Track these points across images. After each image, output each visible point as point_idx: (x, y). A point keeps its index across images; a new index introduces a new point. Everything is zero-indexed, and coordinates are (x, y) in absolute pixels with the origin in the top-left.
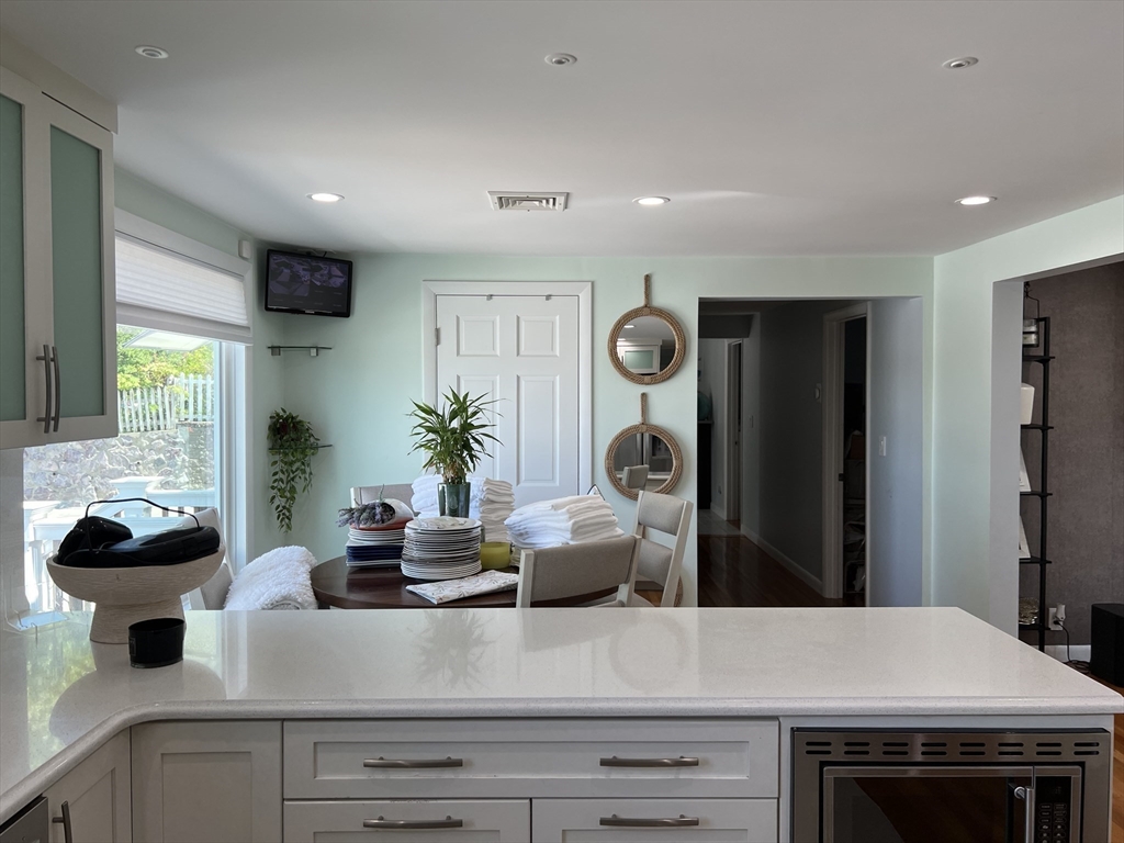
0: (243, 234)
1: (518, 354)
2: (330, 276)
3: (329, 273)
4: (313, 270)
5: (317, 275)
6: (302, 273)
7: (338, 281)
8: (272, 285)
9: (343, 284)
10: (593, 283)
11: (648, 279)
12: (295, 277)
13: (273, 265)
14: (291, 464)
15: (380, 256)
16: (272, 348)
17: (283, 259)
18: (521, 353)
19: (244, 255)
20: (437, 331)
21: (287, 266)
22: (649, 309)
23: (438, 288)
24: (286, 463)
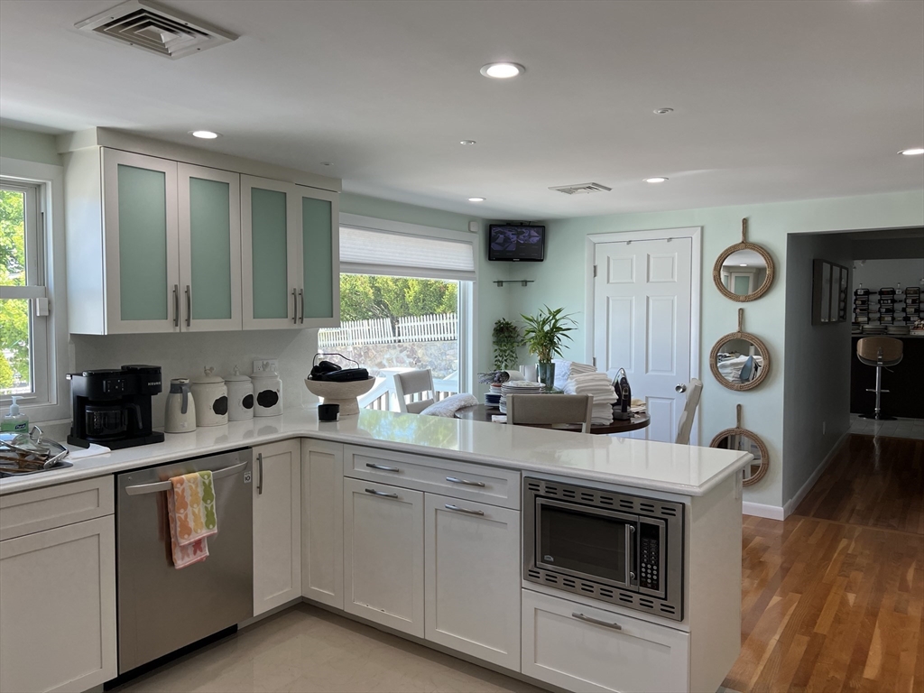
0: (471, 219)
1: (648, 281)
2: (530, 236)
3: (529, 235)
4: (518, 234)
5: (521, 237)
6: (511, 236)
7: (535, 240)
8: (492, 244)
9: (538, 241)
10: (702, 228)
11: (745, 222)
12: (507, 240)
13: (493, 233)
14: (505, 351)
15: (560, 221)
16: (498, 282)
17: (499, 229)
18: (651, 280)
19: (472, 230)
20: (595, 267)
21: (502, 233)
22: (746, 245)
23: (595, 239)
24: (501, 351)
